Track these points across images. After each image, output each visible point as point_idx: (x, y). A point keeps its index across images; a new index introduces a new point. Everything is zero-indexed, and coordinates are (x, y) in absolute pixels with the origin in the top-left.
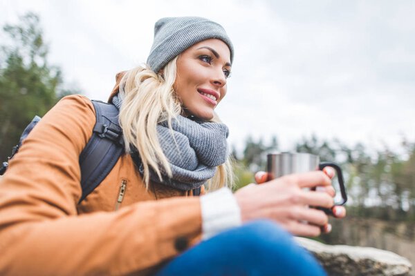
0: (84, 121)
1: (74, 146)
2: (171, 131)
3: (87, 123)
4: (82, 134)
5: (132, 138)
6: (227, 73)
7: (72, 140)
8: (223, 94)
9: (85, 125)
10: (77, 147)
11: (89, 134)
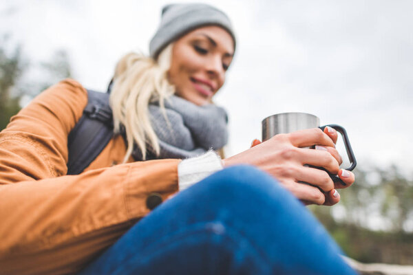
0: (74, 101)
1: (61, 124)
2: (162, 110)
3: (77, 103)
4: (71, 113)
5: (121, 117)
6: (225, 67)
7: (59, 117)
8: (220, 85)
9: (74, 104)
10: (64, 125)
11: (79, 113)
